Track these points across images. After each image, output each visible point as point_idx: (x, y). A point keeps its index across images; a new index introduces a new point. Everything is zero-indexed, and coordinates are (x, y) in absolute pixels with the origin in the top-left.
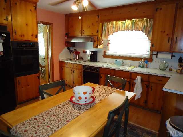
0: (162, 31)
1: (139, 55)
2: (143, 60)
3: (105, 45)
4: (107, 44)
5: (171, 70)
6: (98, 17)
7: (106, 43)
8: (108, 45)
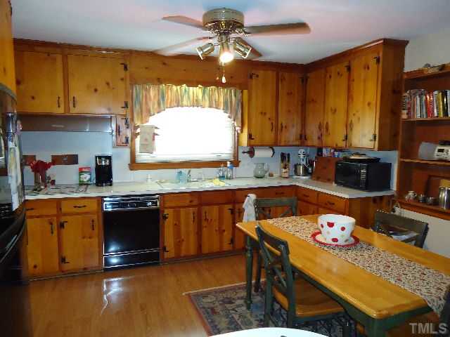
0: (262, 113)
1: (215, 155)
2: (228, 165)
3: (146, 140)
4: (152, 135)
5: (271, 175)
6: (126, 68)
7: (148, 134)
8: (154, 140)
